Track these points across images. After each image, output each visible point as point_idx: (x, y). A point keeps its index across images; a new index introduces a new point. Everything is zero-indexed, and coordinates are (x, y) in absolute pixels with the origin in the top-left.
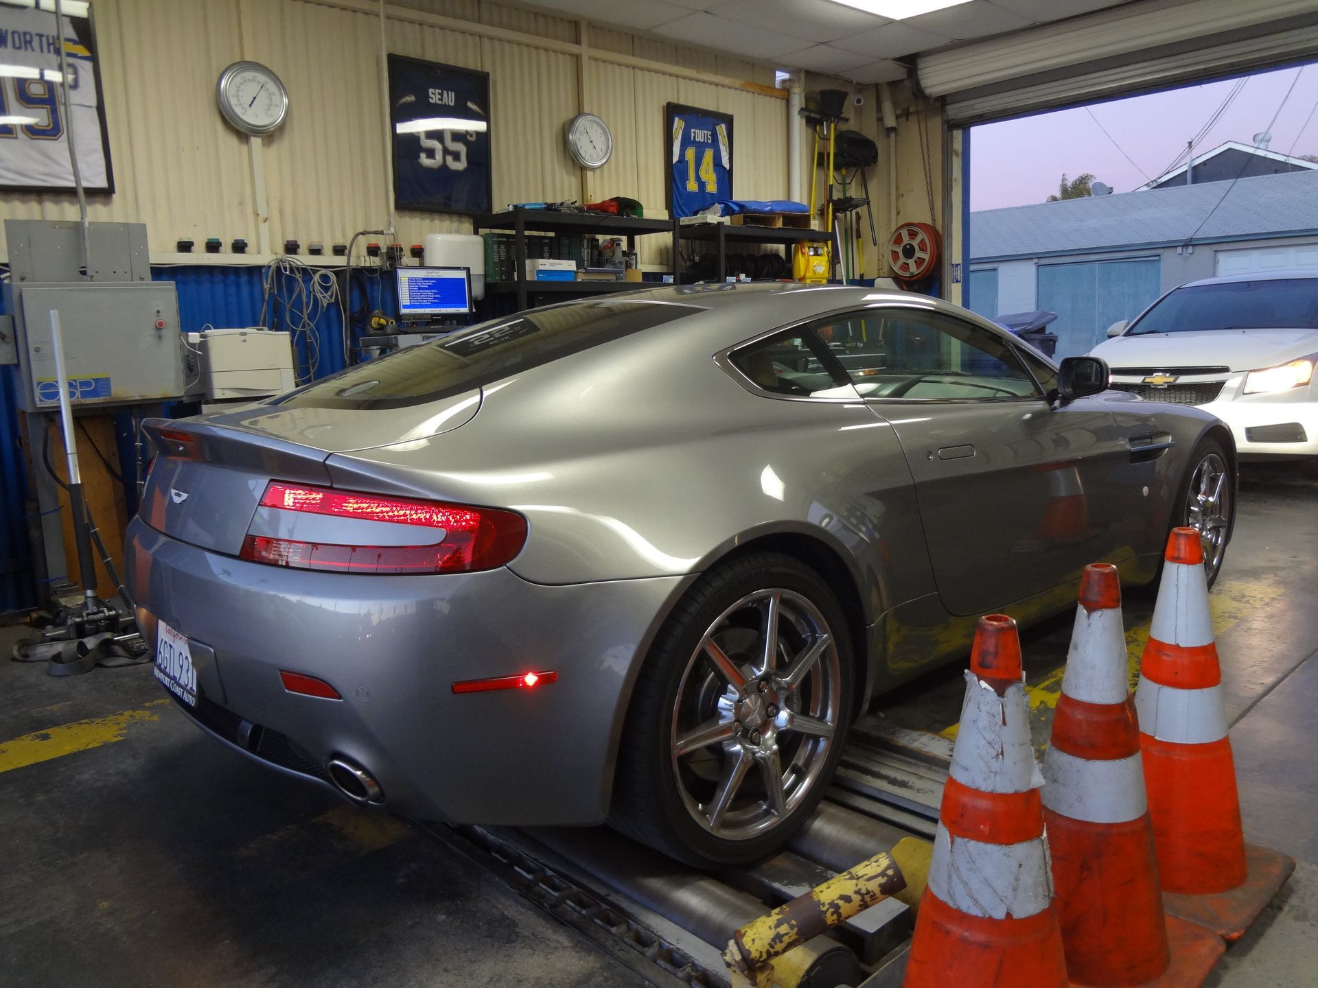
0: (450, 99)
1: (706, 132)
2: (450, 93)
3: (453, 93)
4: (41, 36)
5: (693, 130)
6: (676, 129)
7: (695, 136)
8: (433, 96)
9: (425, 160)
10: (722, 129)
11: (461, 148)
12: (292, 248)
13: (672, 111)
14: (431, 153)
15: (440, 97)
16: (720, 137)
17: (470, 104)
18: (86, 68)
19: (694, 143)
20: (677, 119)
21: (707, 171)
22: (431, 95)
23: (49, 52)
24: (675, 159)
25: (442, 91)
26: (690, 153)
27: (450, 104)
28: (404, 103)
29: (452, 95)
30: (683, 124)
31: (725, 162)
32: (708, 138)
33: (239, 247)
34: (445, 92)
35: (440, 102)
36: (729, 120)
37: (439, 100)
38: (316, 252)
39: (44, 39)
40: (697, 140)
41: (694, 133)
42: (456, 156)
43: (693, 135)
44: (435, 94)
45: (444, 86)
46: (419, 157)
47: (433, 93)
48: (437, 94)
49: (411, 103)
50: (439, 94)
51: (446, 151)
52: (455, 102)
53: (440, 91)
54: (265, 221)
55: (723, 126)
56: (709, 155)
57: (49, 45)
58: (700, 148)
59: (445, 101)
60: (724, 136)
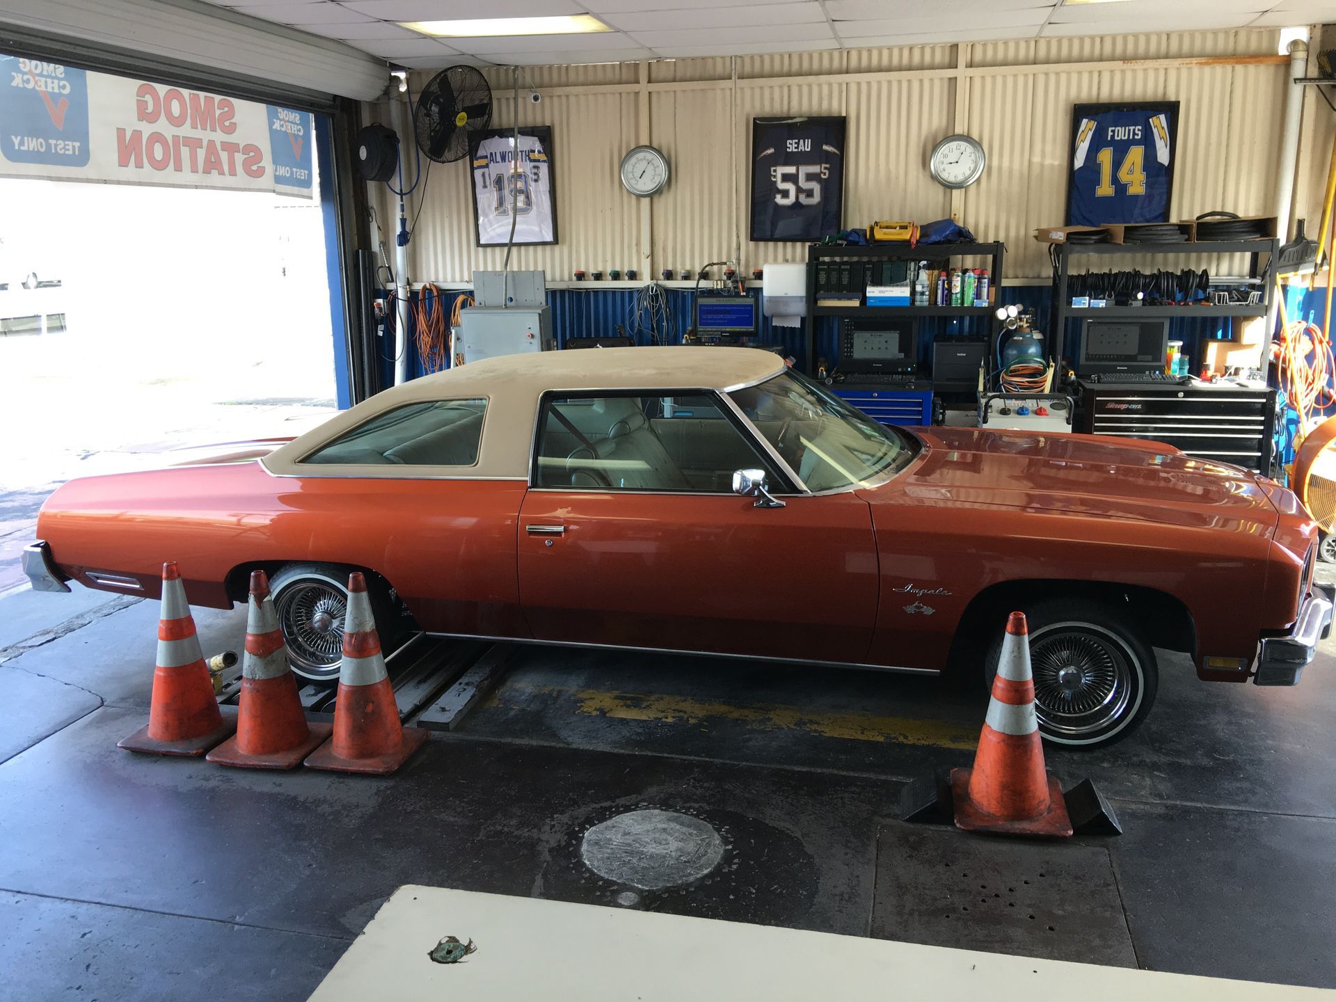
0: (806, 146)
1: (1132, 128)
2: (806, 140)
3: (810, 140)
4: (522, 152)
5: (1110, 129)
6: (1083, 131)
7: (1113, 136)
8: (790, 146)
9: (779, 200)
10: (1159, 123)
11: (816, 187)
12: (669, 275)
13: (1079, 112)
14: (785, 194)
15: (796, 145)
16: (1155, 130)
17: (825, 147)
18: (544, 169)
19: (1112, 143)
20: (1085, 121)
21: (1131, 172)
22: (788, 145)
23: (526, 161)
24: (1079, 162)
25: (799, 141)
26: (1106, 156)
27: (807, 150)
28: (765, 155)
29: (808, 142)
30: (1093, 125)
31: (1163, 156)
32: (1134, 134)
33: (633, 276)
34: (802, 141)
35: (796, 150)
36: (1171, 110)
37: (796, 148)
38: (687, 277)
39: (524, 153)
40: (1116, 138)
41: (1112, 131)
42: (810, 193)
43: (1110, 134)
44: (792, 144)
45: (801, 136)
46: (775, 198)
47: (790, 144)
48: (794, 143)
49: (771, 155)
50: (796, 143)
51: (799, 190)
52: (811, 147)
53: (797, 141)
54: (647, 258)
55: (1162, 117)
56: (1136, 155)
57: (526, 156)
58: (1121, 149)
59: (801, 148)
60: (1163, 128)
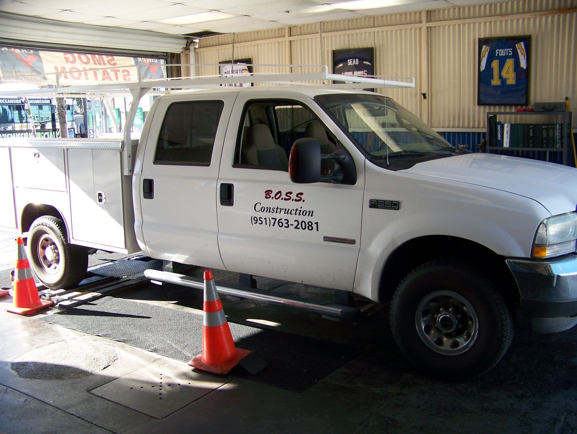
0: (356, 62)
1: (507, 50)
2: (356, 59)
3: (358, 59)
4: (239, 70)
5: (497, 50)
6: (483, 52)
7: (498, 54)
8: (349, 62)
10: (521, 47)
13: (482, 42)
15: (352, 62)
16: (519, 51)
17: (365, 62)
19: (499, 58)
20: (484, 47)
21: (508, 72)
22: (348, 62)
24: (483, 68)
25: (353, 60)
26: (495, 64)
27: (357, 64)
28: (339, 67)
29: (357, 60)
30: (488, 48)
31: (523, 64)
32: (509, 53)
34: (354, 60)
35: (352, 64)
37: (352, 63)
40: (500, 55)
41: (498, 51)
43: (497, 53)
44: (350, 61)
45: (353, 58)
47: (349, 61)
48: (351, 61)
49: (341, 67)
50: (352, 61)
52: (359, 63)
53: (352, 60)
55: (522, 43)
56: (510, 63)
57: (241, 72)
58: (502, 61)
59: (354, 63)
60: (523, 49)
